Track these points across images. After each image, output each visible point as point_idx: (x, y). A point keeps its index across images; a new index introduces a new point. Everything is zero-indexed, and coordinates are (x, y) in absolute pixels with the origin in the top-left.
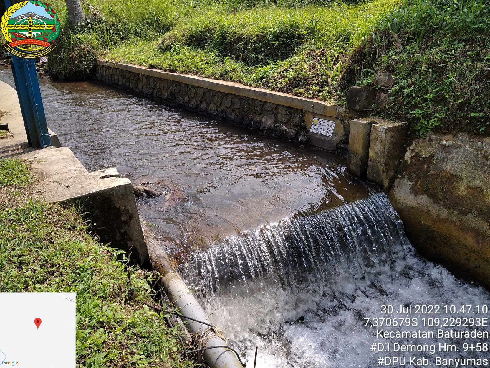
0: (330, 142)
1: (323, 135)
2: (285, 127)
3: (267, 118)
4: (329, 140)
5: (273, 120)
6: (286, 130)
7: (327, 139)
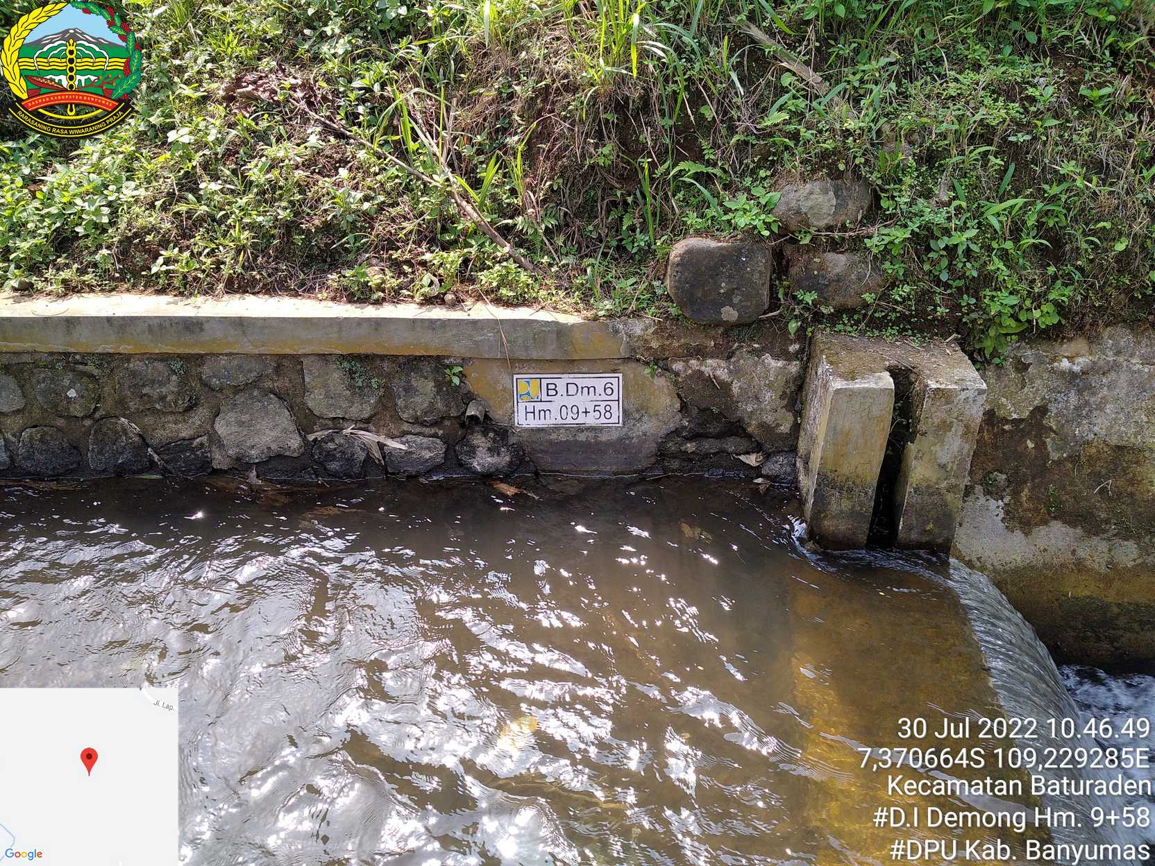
0: (622, 445)
1: (581, 429)
2: (369, 437)
3: (245, 418)
4: (620, 440)
5: (285, 419)
6: (381, 446)
7: (604, 438)
